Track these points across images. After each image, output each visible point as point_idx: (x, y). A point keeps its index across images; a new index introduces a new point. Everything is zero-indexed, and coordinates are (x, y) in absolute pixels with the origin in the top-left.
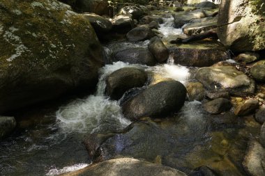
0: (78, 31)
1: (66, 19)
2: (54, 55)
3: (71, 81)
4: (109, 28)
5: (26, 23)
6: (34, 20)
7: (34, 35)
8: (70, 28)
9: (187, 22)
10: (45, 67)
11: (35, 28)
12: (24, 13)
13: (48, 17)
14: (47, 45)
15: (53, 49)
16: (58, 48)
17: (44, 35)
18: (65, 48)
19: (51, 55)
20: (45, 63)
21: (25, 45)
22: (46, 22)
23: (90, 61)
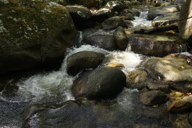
0: (55, 18)
1: (47, 9)
2: (28, 36)
3: (39, 57)
4: (88, 17)
5: (11, 10)
6: (18, 8)
7: (15, 19)
8: (48, 16)
9: (159, 15)
10: (18, 45)
11: (17, 14)
12: (11, 3)
13: (31, 7)
14: (24, 28)
15: (28, 31)
16: (33, 31)
17: (24, 20)
18: (39, 31)
19: (25, 36)
20: (18, 42)
21: (5, 27)
22: (28, 10)
23: (59, 43)
